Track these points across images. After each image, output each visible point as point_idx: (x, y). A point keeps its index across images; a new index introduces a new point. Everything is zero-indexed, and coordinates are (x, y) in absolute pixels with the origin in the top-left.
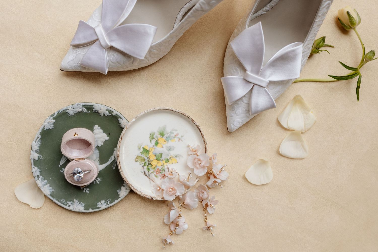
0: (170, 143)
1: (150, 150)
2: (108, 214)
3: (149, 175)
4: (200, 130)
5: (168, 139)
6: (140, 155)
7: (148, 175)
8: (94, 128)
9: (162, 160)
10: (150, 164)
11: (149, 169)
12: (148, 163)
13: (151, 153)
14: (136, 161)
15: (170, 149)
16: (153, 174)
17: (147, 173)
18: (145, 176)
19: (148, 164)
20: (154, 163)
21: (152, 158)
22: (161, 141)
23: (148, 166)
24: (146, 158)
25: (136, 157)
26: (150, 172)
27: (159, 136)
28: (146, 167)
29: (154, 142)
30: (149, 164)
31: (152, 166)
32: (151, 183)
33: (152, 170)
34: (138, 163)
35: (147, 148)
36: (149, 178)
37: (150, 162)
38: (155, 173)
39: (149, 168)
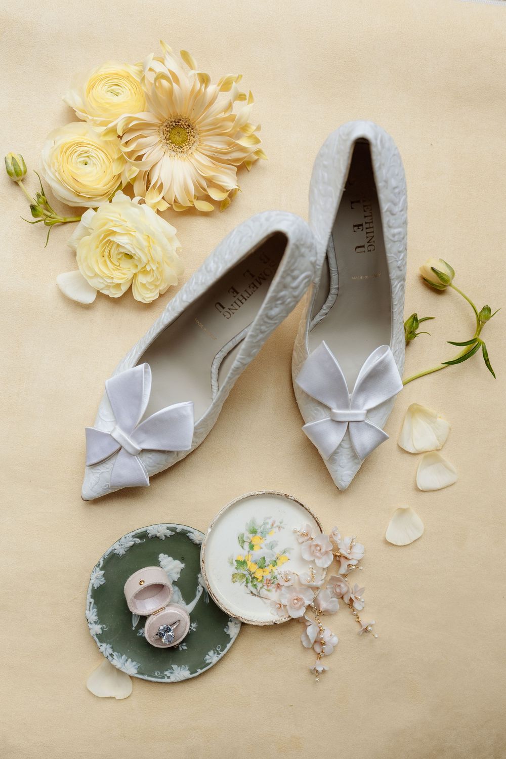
0: (269, 539)
1: (247, 560)
2: (223, 666)
3: (259, 593)
4: (302, 505)
5: (264, 534)
6: (236, 571)
7: (257, 594)
8: (160, 559)
9: (268, 565)
10: (254, 578)
11: (255, 586)
12: (250, 577)
13: (249, 563)
14: (234, 582)
15: (272, 546)
16: (263, 589)
17: (254, 591)
18: (254, 597)
19: (251, 580)
20: (259, 574)
21: (254, 568)
22: (256, 540)
23: (252, 582)
24: (246, 573)
25: (231, 577)
26: (258, 588)
27: (251, 536)
28: (250, 585)
29: (246, 546)
30: (252, 578)
31: (257, 579)
32: (265, 603)
33: (259, 585)
34: (238, 584)
35: (241, 559)
36: (261, 597)
37: (253, 576)
38: (265, 587)
39: (255, 584)
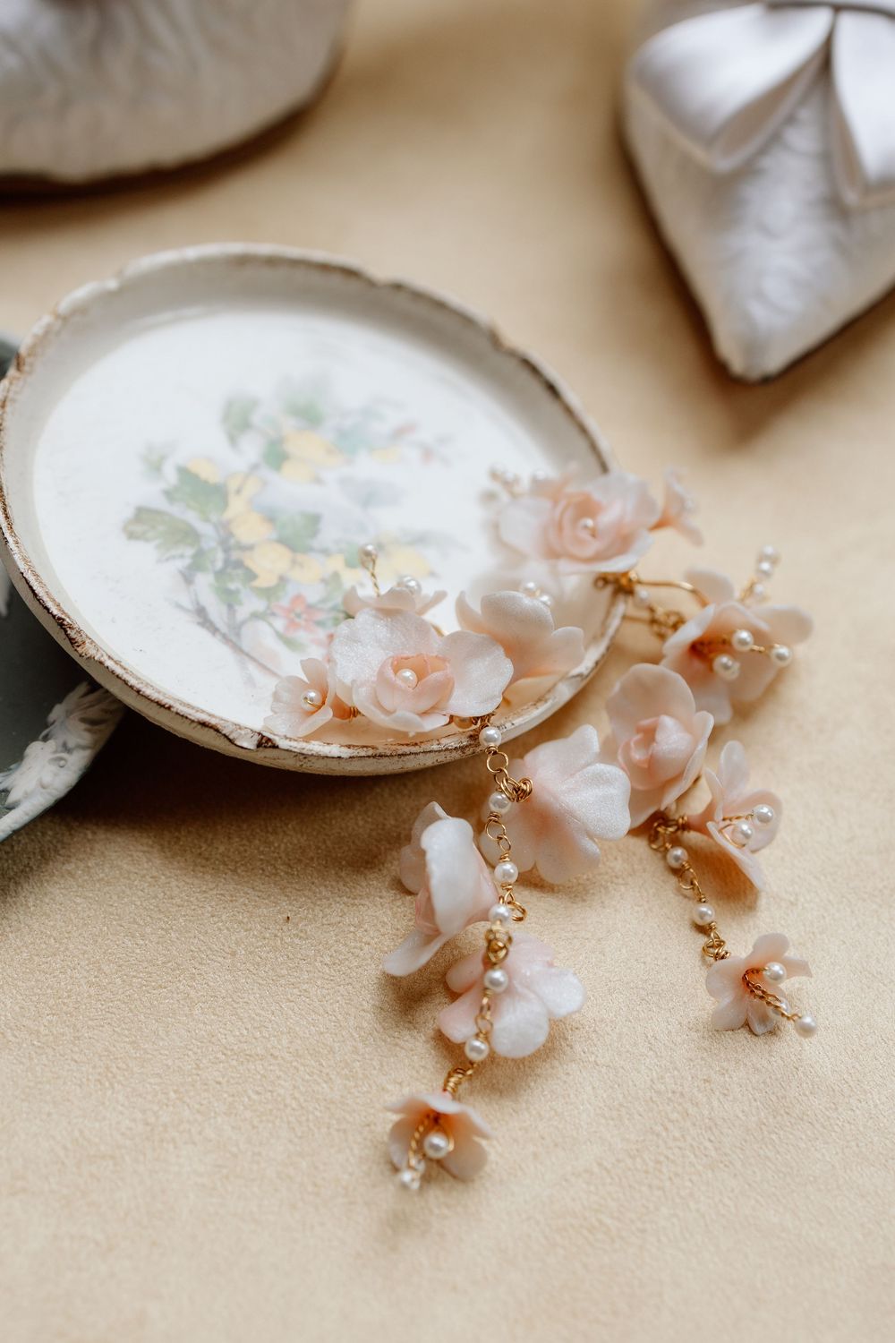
0: (367, 467)
1: (233, 486)
3: (237, 628)
5: (348, 442)
6: (161, 503)
7: (224, 629)
9: (326, 552)
10: (239, 564)
11: (230, 599)
12: (220, 556)
13: (237, 506)
14: (131, 536)
15: (369, 496)
16: (262, 626)
17: (216, 611)
18: (204, 634)
19: (219, 565)
20: (269, 562)
21: (250, 530)
22: (306, 446)
23: (220, 574)
24: (205, 529)
25: (129, 513)
26: (242, 612)
27: (289, 425)
28: (204, 581)
29: (252, 449)
30: (227, 562)
31: (251, 576)
32: (250, 681)
33: (251, 604)
34: (145, 553)
35: (208, 473)
36: (237, 649)
37: (235, 555)
38: (280, 624)
39: (232, 586)
